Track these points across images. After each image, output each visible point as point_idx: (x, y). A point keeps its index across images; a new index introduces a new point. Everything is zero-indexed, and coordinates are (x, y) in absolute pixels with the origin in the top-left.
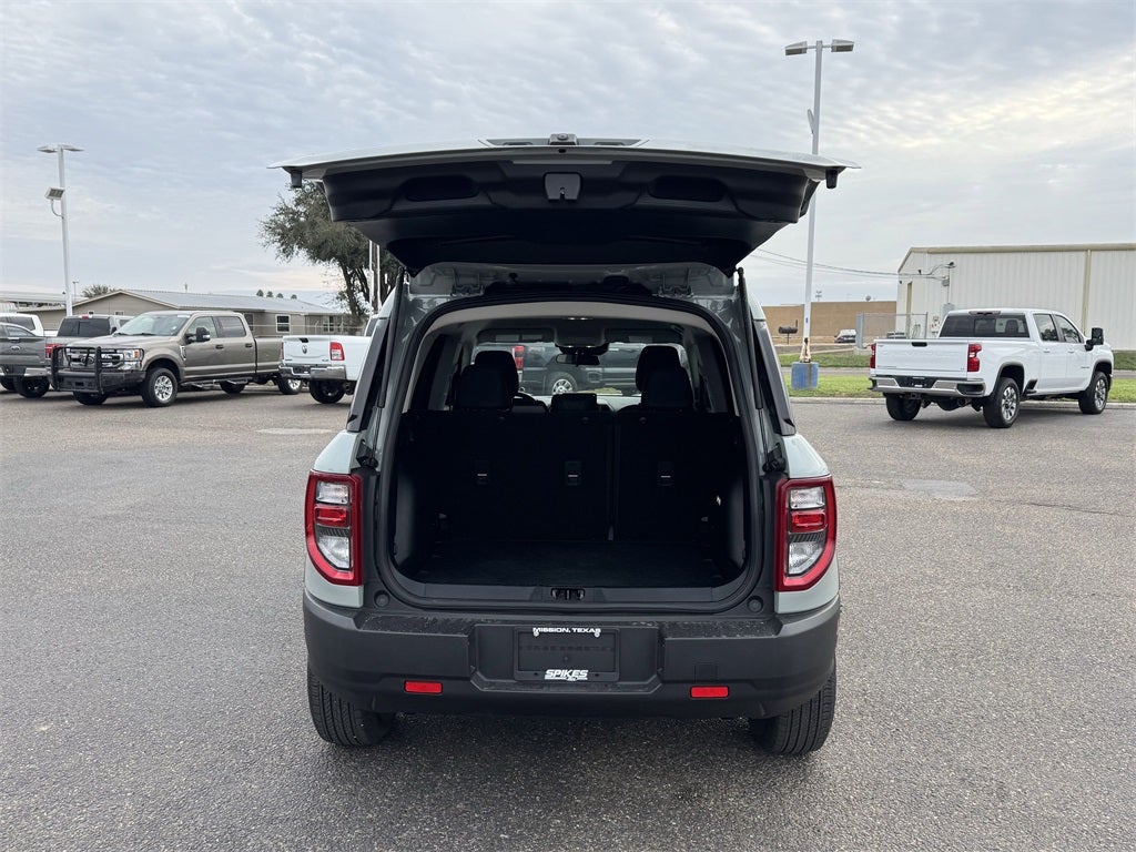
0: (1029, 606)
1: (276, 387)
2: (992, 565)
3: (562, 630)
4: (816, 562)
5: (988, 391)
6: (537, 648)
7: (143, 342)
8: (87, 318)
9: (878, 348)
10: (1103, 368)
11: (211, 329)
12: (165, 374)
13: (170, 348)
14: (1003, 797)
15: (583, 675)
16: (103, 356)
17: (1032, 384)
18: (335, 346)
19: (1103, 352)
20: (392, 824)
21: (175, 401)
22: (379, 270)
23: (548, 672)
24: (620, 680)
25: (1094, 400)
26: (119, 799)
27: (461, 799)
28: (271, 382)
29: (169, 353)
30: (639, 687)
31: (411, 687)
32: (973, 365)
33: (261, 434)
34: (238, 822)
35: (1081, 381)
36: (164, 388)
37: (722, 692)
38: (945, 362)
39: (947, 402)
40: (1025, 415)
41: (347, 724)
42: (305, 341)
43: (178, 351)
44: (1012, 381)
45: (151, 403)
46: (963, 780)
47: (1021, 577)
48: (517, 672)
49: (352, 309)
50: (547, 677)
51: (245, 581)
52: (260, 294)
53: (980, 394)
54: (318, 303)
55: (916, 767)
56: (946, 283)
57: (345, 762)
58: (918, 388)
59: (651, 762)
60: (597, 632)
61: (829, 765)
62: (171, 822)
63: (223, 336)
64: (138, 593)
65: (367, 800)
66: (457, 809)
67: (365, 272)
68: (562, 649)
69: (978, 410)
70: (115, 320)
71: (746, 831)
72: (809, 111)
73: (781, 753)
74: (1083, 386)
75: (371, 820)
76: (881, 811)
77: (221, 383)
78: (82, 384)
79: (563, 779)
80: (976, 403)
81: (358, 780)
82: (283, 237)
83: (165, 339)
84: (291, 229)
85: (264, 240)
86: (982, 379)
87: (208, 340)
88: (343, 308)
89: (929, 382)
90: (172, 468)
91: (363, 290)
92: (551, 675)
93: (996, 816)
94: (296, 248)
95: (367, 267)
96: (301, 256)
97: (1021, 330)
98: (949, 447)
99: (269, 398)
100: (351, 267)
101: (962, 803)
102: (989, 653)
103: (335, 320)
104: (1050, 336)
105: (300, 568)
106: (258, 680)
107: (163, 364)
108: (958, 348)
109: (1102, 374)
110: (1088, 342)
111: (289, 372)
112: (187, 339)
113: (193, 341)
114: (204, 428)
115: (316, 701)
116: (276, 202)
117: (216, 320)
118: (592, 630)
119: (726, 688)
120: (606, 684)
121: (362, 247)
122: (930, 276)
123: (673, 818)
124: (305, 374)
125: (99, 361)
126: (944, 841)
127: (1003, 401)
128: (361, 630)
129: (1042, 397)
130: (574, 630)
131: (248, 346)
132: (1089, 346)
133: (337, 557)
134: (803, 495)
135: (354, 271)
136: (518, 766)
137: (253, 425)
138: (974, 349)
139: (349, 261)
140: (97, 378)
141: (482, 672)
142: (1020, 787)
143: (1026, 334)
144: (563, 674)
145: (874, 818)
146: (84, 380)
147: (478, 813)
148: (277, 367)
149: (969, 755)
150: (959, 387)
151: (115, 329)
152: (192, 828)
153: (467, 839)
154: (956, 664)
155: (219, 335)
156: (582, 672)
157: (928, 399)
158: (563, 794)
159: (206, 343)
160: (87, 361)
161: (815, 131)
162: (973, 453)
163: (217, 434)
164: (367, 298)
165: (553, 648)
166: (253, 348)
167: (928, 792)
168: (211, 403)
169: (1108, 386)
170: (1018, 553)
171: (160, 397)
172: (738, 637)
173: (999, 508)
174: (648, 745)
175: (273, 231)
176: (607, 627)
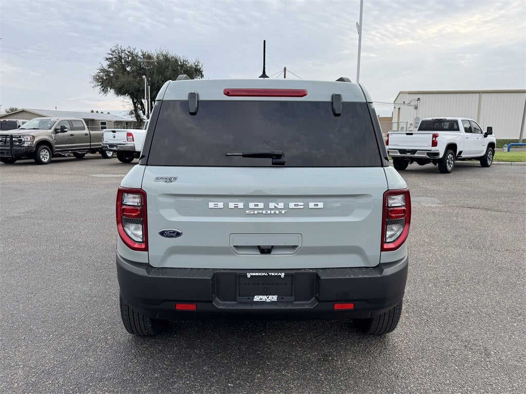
0: (478, 256)
1: (100, 155)
2: (456, 237)
3: (263, 274)
4: (400, 235)
5: (441, 156)
6: (249, 284)
7: (34, 133)
8: (5, 121)
9: (390, 136)
10: (491, 145)
11: (68, 126)
12: (45, 148)
13: (47, 135)
14: (488, 355)
15: (274, 298)
16: (14, 139)
17: (460, 153)
18: (129, 134)
19: (492, 138)
20: (168, 379)
21: (50, 162)
22: (150, 99)
23: (255, 297)
24: (295, 301)
25: (487, 160)
26: (15, 369)
27: (206, 364)
28: (98, 152)
29: (46, 137)
30: (306, 304)
31: (180, 307)
32: (434, 144)
33: (93, 177)
34: (83, 380)
35: (481, 152)
36: (45, 156)
37: (350, 306)
38: (421, 142)
39: (421, 161)
40: (457, 167)
41: (142, 325)
42: (114, 132)
43: (51, 137)
44: (451, 151)
45: (39, 162)
46: (466, 346)
47: (471, 242)
48: (238, 298)
49: (137, 119)
50: (255, 300)
51: (86, 249)
52: (92, 111)
53: (437, 157)
54: (120, 115)
55: (441, 340)
56: (416, 108)
57: (141, 344)
58: (409, 155)
59: (304, 341)
60: (283, 275)
61: (396, 340)
62: (45, 382)
63: (74, 130)
64: (30, 255)
65: (154, 366)
66: (203, 370)
67: (143, 101)
68: (263, 284)
69: (435, 165)
70: (20, 122)
71: (360, 378)
72: (357, 23)
73: (372, 334)
74: (482, 154)
75: (157, 378)
76: (428, 365)
77: (74, 153)
78: (3, 153)
79: (260, 351)
80: (435, 162)
81: (148, 355)
82: (102, 84)
83: (45, 131)
84: (107, 79)
85: (93, 85)
86: (438, 151)
87: (66, 131)
88: (132, 119)
89: (414, 152)
90: (48, 193)
91: (142, 110)
92: (257, 298)
93: (487, 366)
94: (109, 89)
95: (144, 98)
96: (111, 92)
97: (456, 127)
98: (424, 182)
99: (97, 160)
100: (136, 98)
101: (468, 359)
102: (464, 280)
103: (129, 124)
104: (468, 130)
105: (114, 242)
106: (93, 301)
107: (44, 143)
108: (428, 136)
109: (491, 149)
110: (485, 133)
111: (106, 147)
112: (56, 131)
113: (59, 132)
114: (65, 174)
115: (125, 313)
116: (99, 66)
117: (70, 122)
118: (280, 274)
119: (353, 304)
120: (287, 303)
121: (141, 89)
122: (409, 104)
123: (320, 371)
124: (115, 148)
125: (12, 142)
126: (464, 381)
127: (448, 161)
128: (150, 276)
129: (464, 159)
130: (270, 274)
131: (86, 135)
132: (486, 135)
133: (136, 235)
134: (393, 199)
135: (138, 100)
136: (235, 344)
137: (89, 173)
138: (435, 136)
139: (135, 95)
140: (11, 150)
141: (218, 298)
142: (495, 350)
143: (458, 130)
144: (264, 298)
145: (425, 369)
146: (4, 151)
147: (215, 371)
148: (101, 145)
149: (466, 333)
150: (428, 154)
151: (19, 126)
152: (57, 385)
153: (210, 387)
154: (449, 285)
155: (72, 129)
156: (274, 297)
157: (413, 160)
158: (260, 360)
159: (65, 133)
160: (5, 142)
161: (360, 33)
162: (435, 184)
163: (71, 177)
164: (144, 114)
165: (258, 284)
166: (89, 136)
167: (449, 353)
168: (69, 163)
169: (493, 154)
170: (467, 231)
171: (43, 160)
172: (360, 276)
173: (453, 210)
174: (302, 331)
175: (97, 80)
176: (288, 272)
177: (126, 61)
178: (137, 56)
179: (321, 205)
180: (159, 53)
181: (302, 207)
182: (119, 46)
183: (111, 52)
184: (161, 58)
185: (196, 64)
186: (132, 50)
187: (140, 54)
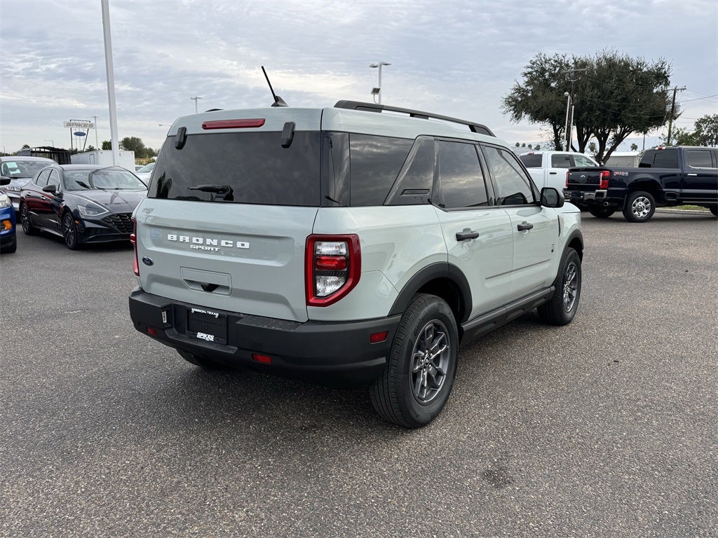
3: (203, 311)
4: (337, 291)
6: (195, 320)
23: (198, 333)
24: (226, 344)
37: (268, 360)
48: (187, 332)
52: (518, 145)
60: (217, 315)
68: (205, 322)
82: (516, 107)
84: (522, 101)
85: (503, 110)
92: (200, 335)
94: (523, 114)
96: (526, 118)
116: (513, 85)
118: (215, 314)
119: (270, 358)
120: (221, 345)
130: (208, 312)
139: (557, 120)
141: (176, 329)
144: (205, 336)
165: (201, 321)
172: (273, 328)
175: (509, 103)
176: (222, 313)
177: (551, 75)
178: (567, 65)
179: (247, 245)
180: (601, 56)
181: (231, 246)
182: (543, 55)
183: (530, 65)
184: (604, 63)
185: (660, 66)
186: (561, 57)
187: (571, 62)
